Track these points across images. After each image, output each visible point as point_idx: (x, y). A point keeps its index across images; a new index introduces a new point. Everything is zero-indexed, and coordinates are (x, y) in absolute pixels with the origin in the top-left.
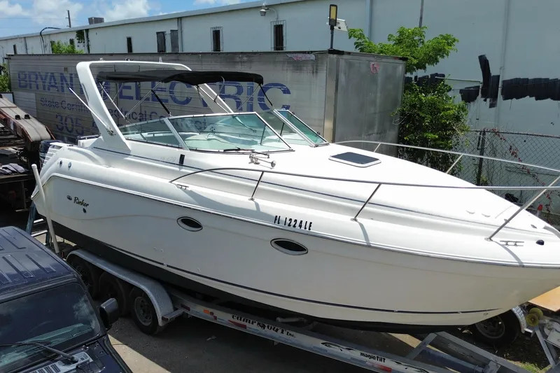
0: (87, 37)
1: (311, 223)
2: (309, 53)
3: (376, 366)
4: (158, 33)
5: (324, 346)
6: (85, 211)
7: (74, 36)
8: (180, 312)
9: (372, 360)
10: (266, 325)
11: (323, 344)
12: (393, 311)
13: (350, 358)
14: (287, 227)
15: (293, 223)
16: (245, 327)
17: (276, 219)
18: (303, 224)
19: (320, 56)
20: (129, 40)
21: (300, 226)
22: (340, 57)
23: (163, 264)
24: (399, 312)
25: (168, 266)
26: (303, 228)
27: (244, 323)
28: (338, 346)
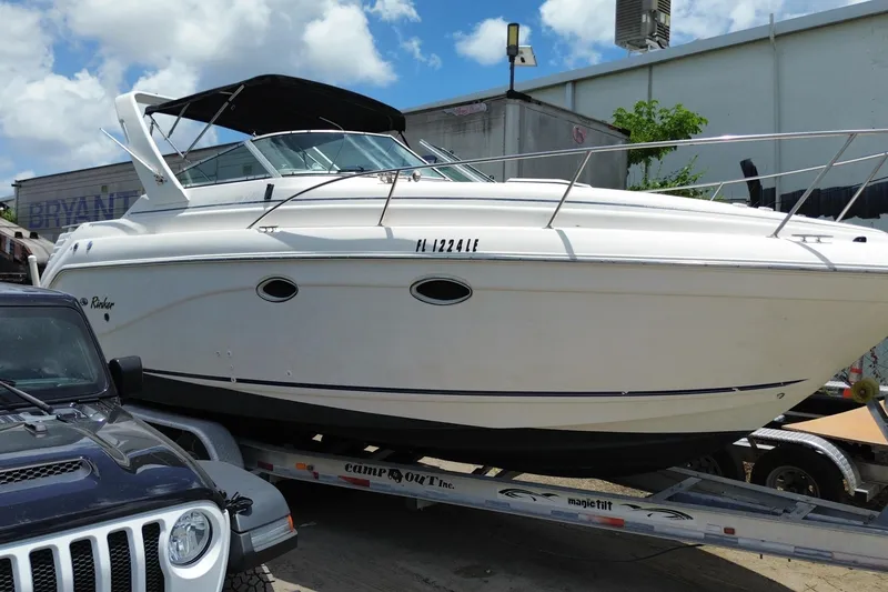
1: (477, 241)
2: (476, 102)
3: (596, 520)
5: (504, 498)
6: (107, 317)
9: (589, 509)
10: (404, 474)
11: (502, 492)
13: (549, 512)
14: (437, 254)
15: (447, 246)
16: (366, 483)
17: (419, 245)
18: (464, 245)
19: (493, 104)
21: (459, 248)
22: (527, 105)
23: (228, 380)
24: (631, 394)
25: (239, 381)
26: (463, 250)
27: (369, 477)
28: (530, 493)
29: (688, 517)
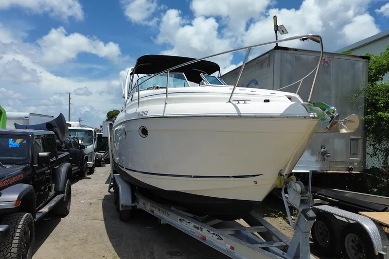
1: (148, 111)
3: (199, 236)
9: (198, 231)
10: (161, 209)
11: (180, 220)
13: (189, 231)
14: (141, 117)
15: (143, 114)
16: (154, 212)
17: (139, 114)
19: (271, 53)
22: (286, 51)
23: (124, 168)
24: (195, 177)
27: (154, 209)
28: (185, 221)
29: (222, 239)
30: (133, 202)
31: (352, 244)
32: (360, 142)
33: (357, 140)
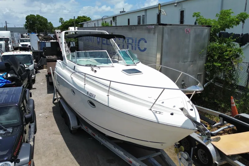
0: (116, 19)
1: (95, 95)
2: (151, 25)
3: (127, 160)
4: (138, 17)
5: (114, 148)
6: (59, 85)
7: (111, 19)
8: (79, 126)
12: (125, 136)
13: (121, 155)
15: (91, 95)
17: (87, 93)
19: (156, 26)
20: (129, 20)
21: (93, 96)
27: (95, 134)
30: (78, 125)
31: (201, 153)
32: (202, 76)
33: (200, 75)
